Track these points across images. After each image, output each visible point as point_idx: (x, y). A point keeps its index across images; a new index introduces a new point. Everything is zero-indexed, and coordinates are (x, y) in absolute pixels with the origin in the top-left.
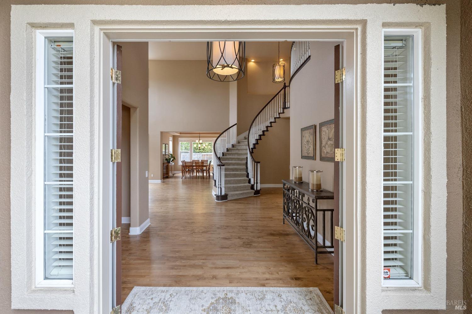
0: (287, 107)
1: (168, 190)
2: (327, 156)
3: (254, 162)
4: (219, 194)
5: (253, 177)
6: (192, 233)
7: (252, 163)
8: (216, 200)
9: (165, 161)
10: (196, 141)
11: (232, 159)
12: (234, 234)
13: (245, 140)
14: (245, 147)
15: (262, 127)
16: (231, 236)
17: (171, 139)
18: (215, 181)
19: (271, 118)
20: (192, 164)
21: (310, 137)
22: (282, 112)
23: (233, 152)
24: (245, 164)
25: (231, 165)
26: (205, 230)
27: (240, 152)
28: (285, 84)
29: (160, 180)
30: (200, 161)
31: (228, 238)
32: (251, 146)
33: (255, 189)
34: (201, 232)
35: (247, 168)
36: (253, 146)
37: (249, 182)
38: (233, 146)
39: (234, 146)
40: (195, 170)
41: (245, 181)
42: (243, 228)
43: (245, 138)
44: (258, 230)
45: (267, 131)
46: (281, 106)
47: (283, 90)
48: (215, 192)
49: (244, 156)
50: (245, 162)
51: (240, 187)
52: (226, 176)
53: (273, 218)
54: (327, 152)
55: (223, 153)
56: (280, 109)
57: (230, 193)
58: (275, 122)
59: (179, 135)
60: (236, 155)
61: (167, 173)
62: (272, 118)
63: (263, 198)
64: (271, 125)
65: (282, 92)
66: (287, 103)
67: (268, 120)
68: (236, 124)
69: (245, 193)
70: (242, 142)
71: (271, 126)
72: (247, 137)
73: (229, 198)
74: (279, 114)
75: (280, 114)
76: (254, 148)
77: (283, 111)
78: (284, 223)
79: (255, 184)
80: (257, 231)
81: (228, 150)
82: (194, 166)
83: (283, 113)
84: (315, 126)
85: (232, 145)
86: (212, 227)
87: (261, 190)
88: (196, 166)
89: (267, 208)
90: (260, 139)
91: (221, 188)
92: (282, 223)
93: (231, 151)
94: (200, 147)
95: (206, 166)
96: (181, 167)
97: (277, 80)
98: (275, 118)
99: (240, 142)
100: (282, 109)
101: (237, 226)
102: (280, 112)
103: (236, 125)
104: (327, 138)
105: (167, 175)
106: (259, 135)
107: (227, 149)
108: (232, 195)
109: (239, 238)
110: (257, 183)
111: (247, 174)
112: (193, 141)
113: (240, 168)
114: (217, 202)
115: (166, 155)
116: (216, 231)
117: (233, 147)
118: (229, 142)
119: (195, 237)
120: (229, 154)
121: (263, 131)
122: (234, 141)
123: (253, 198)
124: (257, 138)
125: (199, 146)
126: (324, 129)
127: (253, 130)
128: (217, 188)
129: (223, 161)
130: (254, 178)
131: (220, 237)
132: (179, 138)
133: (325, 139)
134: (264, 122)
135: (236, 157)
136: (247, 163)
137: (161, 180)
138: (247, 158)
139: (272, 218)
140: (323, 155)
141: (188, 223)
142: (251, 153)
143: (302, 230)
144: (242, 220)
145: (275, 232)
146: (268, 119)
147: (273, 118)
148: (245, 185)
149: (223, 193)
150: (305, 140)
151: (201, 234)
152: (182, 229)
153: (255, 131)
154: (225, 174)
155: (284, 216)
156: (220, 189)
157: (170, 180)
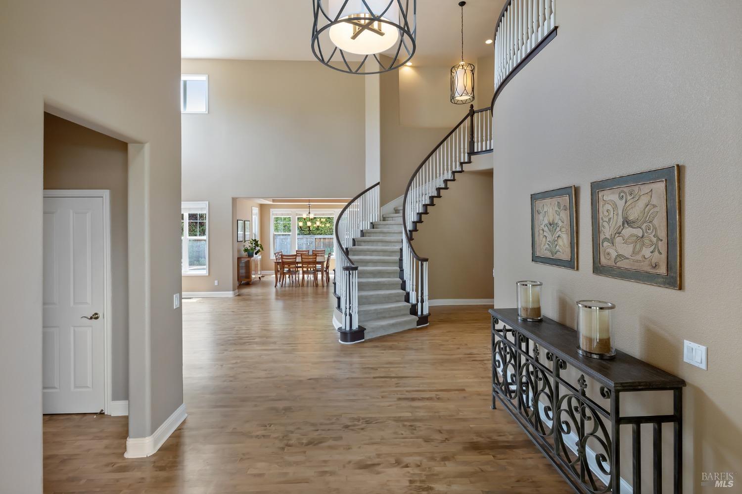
0: (476, 151)
1: (245, 316)
2: (619, 264)
3: (417, 259)
4: (348, 328)
5: (414, 290)
6: (283, 449)
7: (413, 260)
8: (340, 341)
9: (245, 254)
10: (302, 215)
11: (371, 252)
12: (385, 449)
13: (397, 215)
14: (396, 229)
15: (429, 190)
16: (379, 456)
17: (256, 210)
18: (339, 299)
19: (446, 172)
20: (296, 258)
21: (559, 215)
22: (466, 161)
23: (373, 238)
24: (396, 263)
25: (370, 264)
26: (316, 433)
27: (387, 238)
28: (472, 106)
29: (231, 292)
30: (311, 253)
31: (369, 463)
32: (409, 227)
33: (419, 313)
34: (305, 441)
35: (402, 270)
36: (413, 227)
37: (407, 298)
38: (373, 225)
39: (375, 227)
40: (300, 270)
41: (398, 296)
42: (404, 426)
43: (396, 211)
44: (440, 432)
45: (439, 196)
46: (464, 148)
47: (469, 118)
48: (338, 322)
49: (394, 246)
50: (397, 258)
51: (390, 310)
52: (361, 287)
53: (467, 389)
54: (619, 256)
55: (354, 240)
56: (462, 155)
57: (369, 325)
58: (454, 180)
59: (272, 203)
60: (380, 244)
61: (248, 276)
62: (448, 172)
63: (436, 334)
64: (446, 185)
65: (467, 122)
66: (476, 144)
67: (440, 176)
68: (378, 184)
69: (400, 324)
70: (391, 219)
71: (446, 188)
72: (401, 208)
73: (367, 336)
74: (461, 164)
75: (464, 165)
76: (415, 230)
77: (470, 158)
78: (494, 408)
79: (419, 304)
80: (438, 437)
81: (363, 233)
82: (298, 263)
83: (469, 162)
84: (577, 190)
85: (372, 223)
86: (332, 424)
87: (429, 314)
88: (302, 263)
89: (448, 361)
90: (426, 213)
91: (350, 315)
92: (491, 407)
93: (369, 236)
94: (309, 227)
95: (321, 263)
96: (273, 265)
97: (458, 98)
98: (454, 173)
99: (387, 219)
100: (466, 155)
101: (389, 418)
102: (462, 161)
103: (378, 186)
104: (620, 220)
105: (247, 280)
106: (423, 205)
107: (362, 231)
108: (375, 330)
109: (398, 463)
110: (422, 301)
111: (401, 282)
112: (297, 214)
113: (387, 270)
114: (342, 345)
115: (245, 241)
116: (340, 438)
117: (373, 228)
118: (364, 218)
119: (290, 464)
120: (365, 242)
121: (432, 198)
122: (374, 216)
123: (414, 334)
124: (420, 212)
125: (309, 224)
126: (608, 196)
127: (412, 194)
128: (343, 315)
129: (354, 255)
130: (417, 291)
131: (350, 462)
132: (271, 210)
133: (613, 223)
134: (433, 179)
135: (380, 247)
136: (401, 260)
137: (234, 290)
138: (401, 250)
139: (464, 390)
140: (604, 261)
141: (276, 410)
142: (410, 239)
143: (558, 449)
144: (400, 399)
145: (480, 439)
146: (440, 174)
147: (450, 172)
148: (400, 307)
149: (355, 326)
150: (543, 221)
151: (305, 452)
152: (260, 432)
153: (416, 198)
154: (358, 283)
155: (494, 391)
156: (348, 317)
157: (253, 290)
